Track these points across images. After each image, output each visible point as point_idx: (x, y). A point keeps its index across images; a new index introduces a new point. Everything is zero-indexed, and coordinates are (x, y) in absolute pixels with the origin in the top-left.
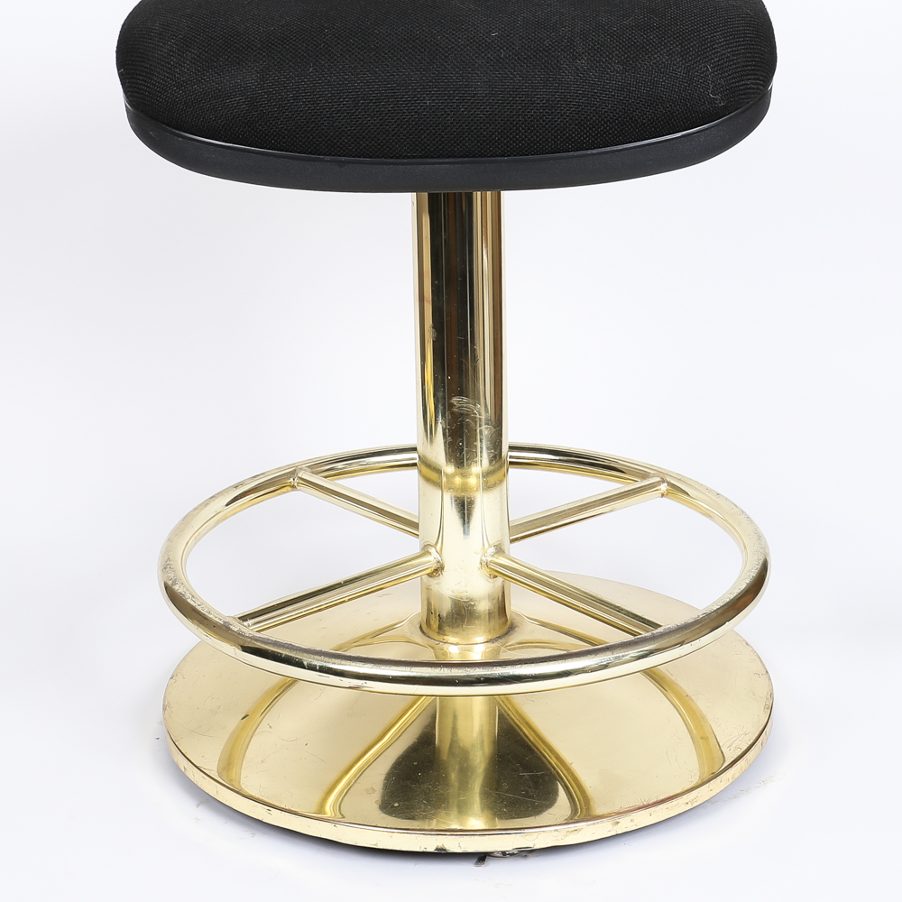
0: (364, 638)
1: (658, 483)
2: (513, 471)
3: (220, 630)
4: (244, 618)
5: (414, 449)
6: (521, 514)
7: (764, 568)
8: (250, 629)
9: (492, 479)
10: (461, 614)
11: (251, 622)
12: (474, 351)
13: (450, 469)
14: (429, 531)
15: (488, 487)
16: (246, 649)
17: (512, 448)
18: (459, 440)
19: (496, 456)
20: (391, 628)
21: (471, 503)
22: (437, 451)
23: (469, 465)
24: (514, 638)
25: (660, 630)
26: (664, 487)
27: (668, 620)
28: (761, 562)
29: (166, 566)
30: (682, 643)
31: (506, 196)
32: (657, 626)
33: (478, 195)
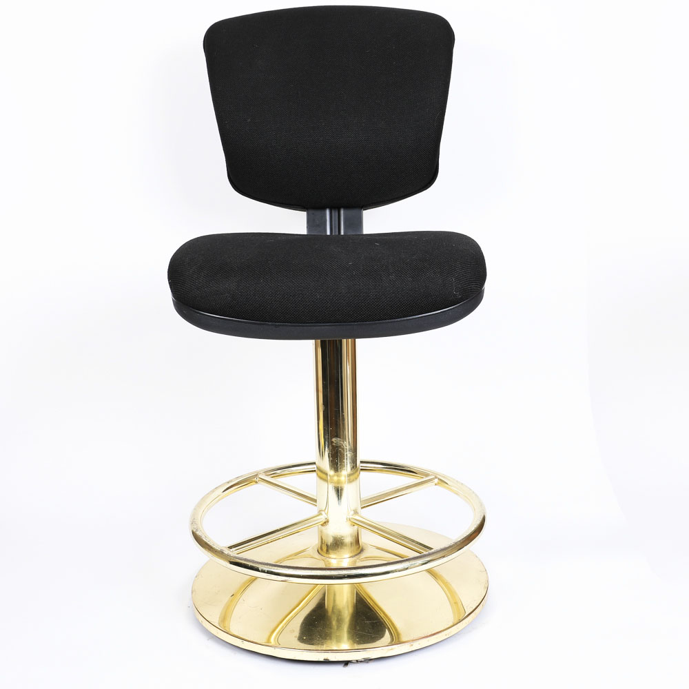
0: (291, 556)
1: (434, 479)
2: (362, 473)
3: (219, 553)
4: (230, 547)
5: (315, 463)
6: (366, 495)
7: (484, 520)
8: (233, 553)
9: (352, 477)
10: (337, 544)
11: (234, 549)
12: (343, 416)
13: (331, 473)
14: (321, 503)
15: (350, 481)
16: (232, 563)
17: (362, 462)
18: (336, 458)
19: (354, 466)
20: (303, 551)
21: (342, 490)
22: (325, 464)
23: (341, 471)
24: (363, 555)
25: (432, 551)
26: (436, 481)
27: (436, 546)
28: (482, 517)
29: (193, 522)
30: (444, 557)
31: (358, 341)
32: (431, 549)
33: (344, 341)
